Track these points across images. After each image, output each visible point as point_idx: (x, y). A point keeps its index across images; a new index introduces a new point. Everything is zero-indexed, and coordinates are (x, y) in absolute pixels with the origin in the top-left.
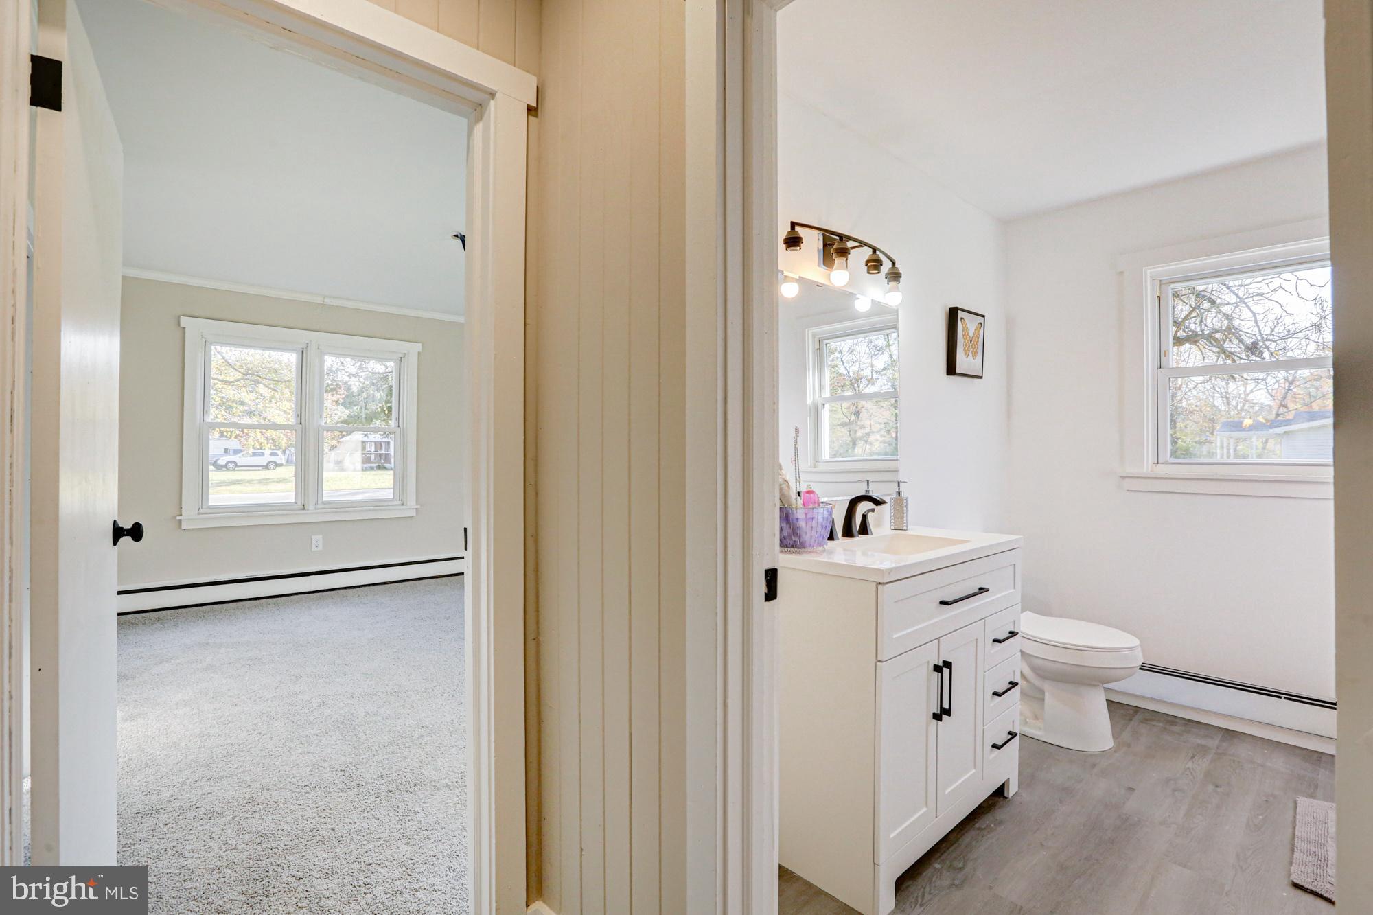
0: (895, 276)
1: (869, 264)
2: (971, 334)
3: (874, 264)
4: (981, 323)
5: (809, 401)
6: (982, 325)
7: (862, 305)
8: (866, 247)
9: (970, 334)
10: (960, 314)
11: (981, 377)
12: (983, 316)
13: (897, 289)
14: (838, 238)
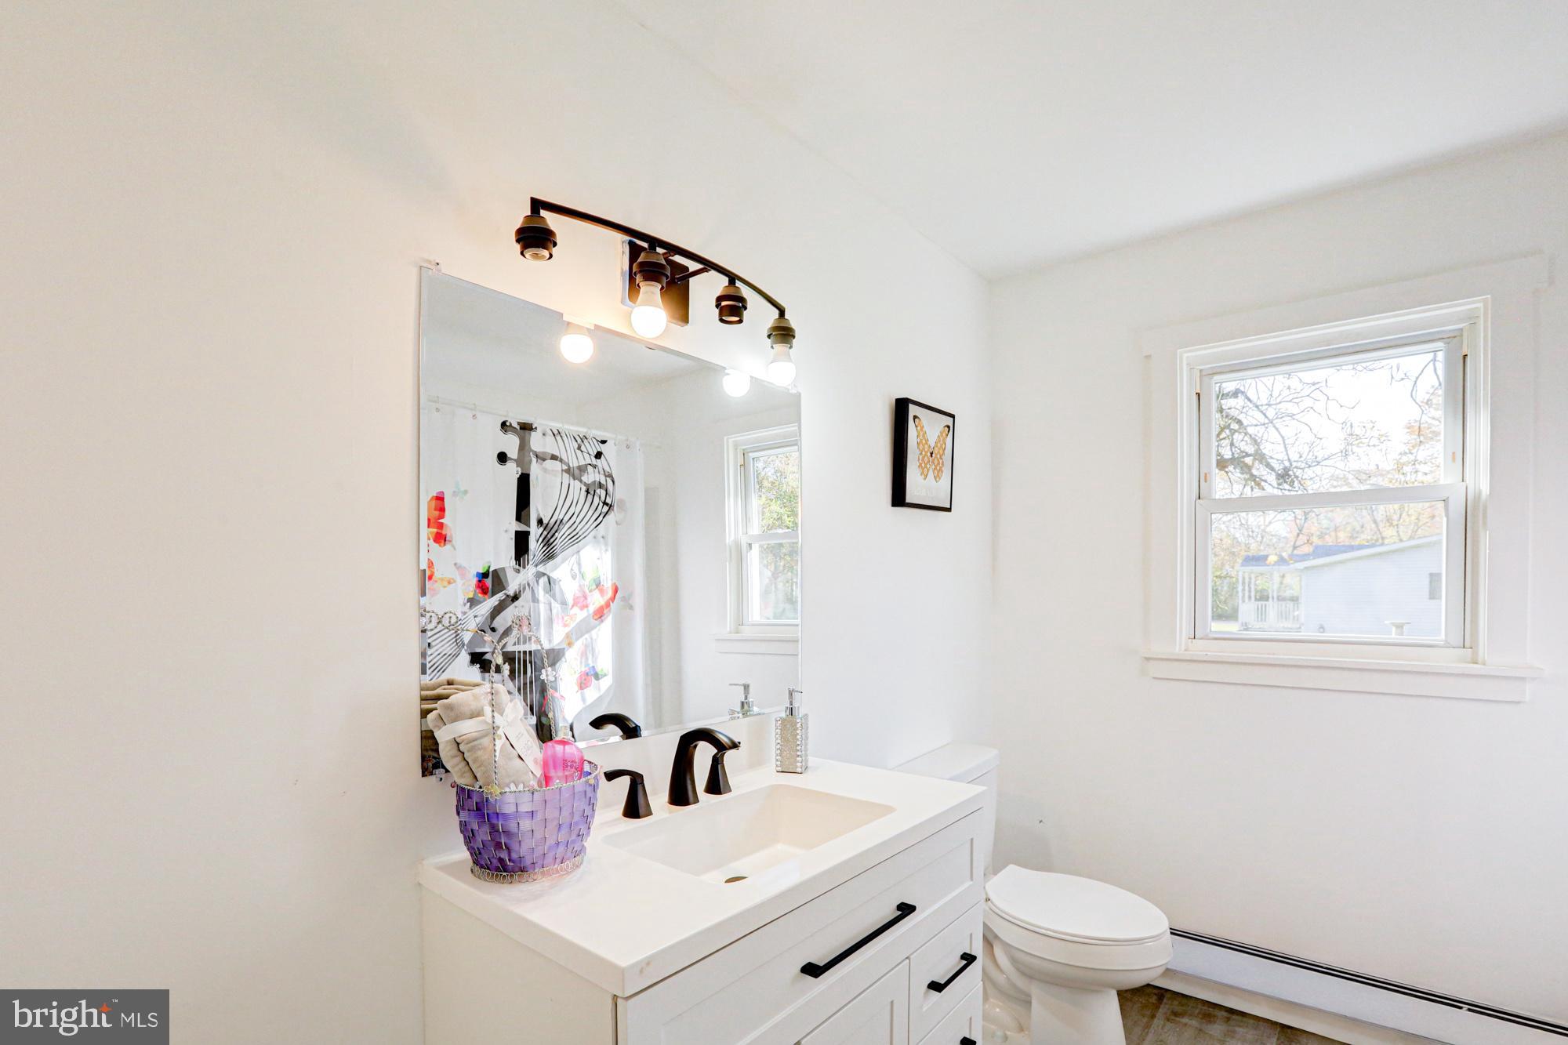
0: (783, 333)
1: (724, 303)
2: (932, 443)
3: (731, 307)
4: (949, 427)
5: (730, 539)
6: (951, 429)
7: (735, 386)
8: (713, 273)
9: (929, 443)
10: (913, 410)
11: (949, 510)
12: (953, 416)
13: (789, 359)
14: (645, 245)
